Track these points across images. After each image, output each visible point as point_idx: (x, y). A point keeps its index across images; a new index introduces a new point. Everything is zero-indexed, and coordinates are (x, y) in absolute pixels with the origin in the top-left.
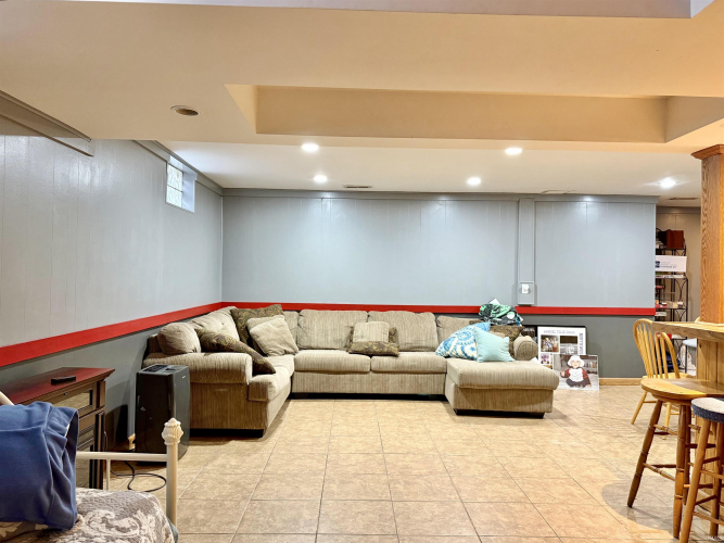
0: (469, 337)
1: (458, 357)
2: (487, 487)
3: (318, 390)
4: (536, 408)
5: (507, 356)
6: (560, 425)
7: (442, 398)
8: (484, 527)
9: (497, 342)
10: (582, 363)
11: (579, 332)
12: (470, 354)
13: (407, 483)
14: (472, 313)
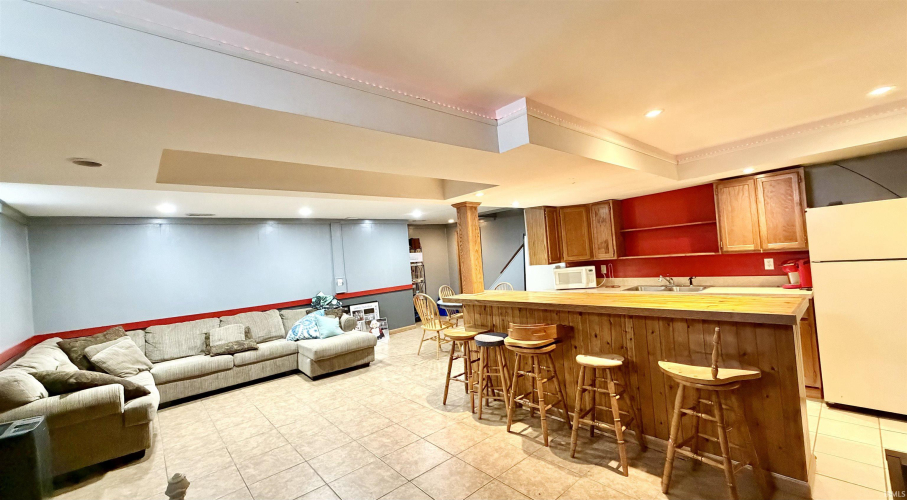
0: (311, 323)
1: (305, 338)
2: (364, 424)
3: (182, 396)
4: (365, 361)
5: (339, 331)
6: (381, 367)
7: (297, 372)
8: (379, 452)
9: (331, 323)
10: (379, 324)
11: (374, 305)
12: (314, 335)
13: (309, 443)
14: (307, 304)
